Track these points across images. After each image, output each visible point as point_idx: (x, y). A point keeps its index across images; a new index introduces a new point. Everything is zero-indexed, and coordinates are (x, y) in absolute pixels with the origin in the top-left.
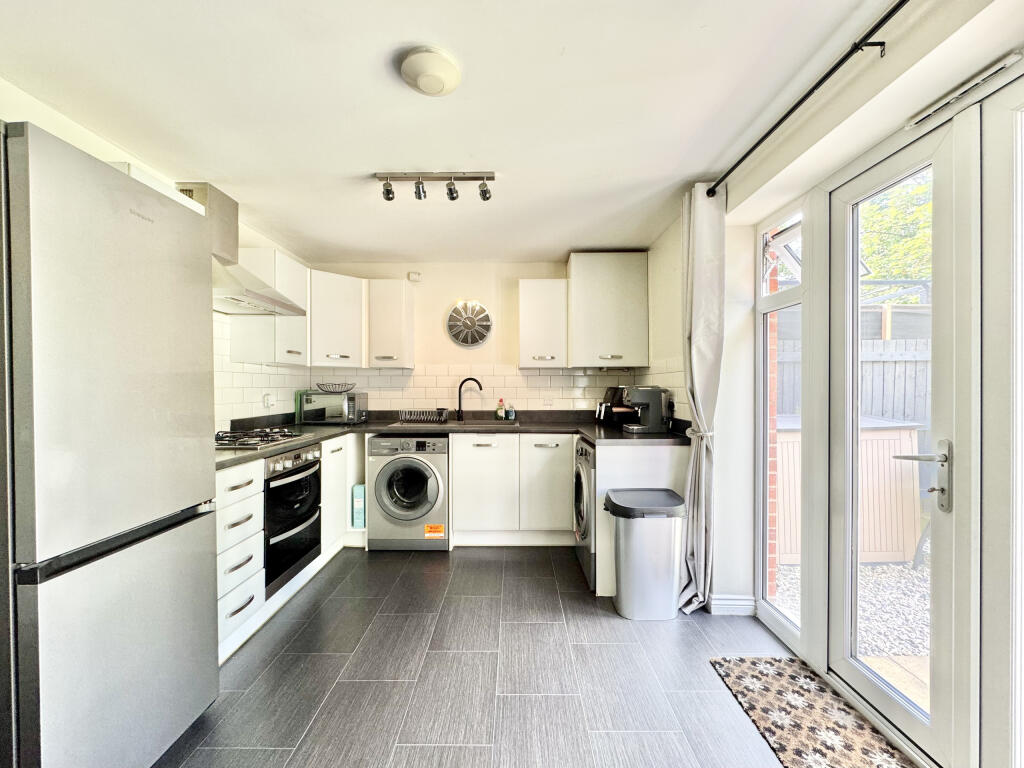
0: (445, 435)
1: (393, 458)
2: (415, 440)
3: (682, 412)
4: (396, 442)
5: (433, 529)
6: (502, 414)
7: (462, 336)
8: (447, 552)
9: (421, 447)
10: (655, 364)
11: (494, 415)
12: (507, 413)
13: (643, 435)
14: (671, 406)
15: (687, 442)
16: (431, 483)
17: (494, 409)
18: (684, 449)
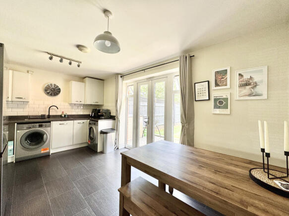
0: (50, 122)
1: (28, 130)
2: (38, 124)
3: (113, 114)
4: (30, 125)
5: (44, 150)
6: (63, 116)
7: (50, 93)
8: (49, 155)
9: (41, 126)
10: (105, 104)
11: (61, 116)
12: (65, 116)
13: (105, 119)
14: (110, 113)
15: (115, 119)
16: (45, 136)
17: (60, 114)
18: (114, 121)
